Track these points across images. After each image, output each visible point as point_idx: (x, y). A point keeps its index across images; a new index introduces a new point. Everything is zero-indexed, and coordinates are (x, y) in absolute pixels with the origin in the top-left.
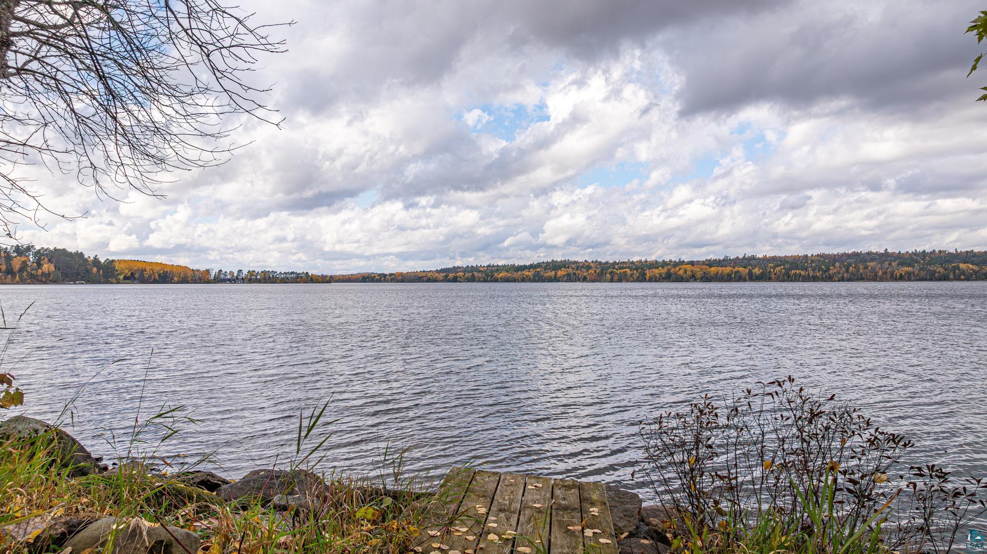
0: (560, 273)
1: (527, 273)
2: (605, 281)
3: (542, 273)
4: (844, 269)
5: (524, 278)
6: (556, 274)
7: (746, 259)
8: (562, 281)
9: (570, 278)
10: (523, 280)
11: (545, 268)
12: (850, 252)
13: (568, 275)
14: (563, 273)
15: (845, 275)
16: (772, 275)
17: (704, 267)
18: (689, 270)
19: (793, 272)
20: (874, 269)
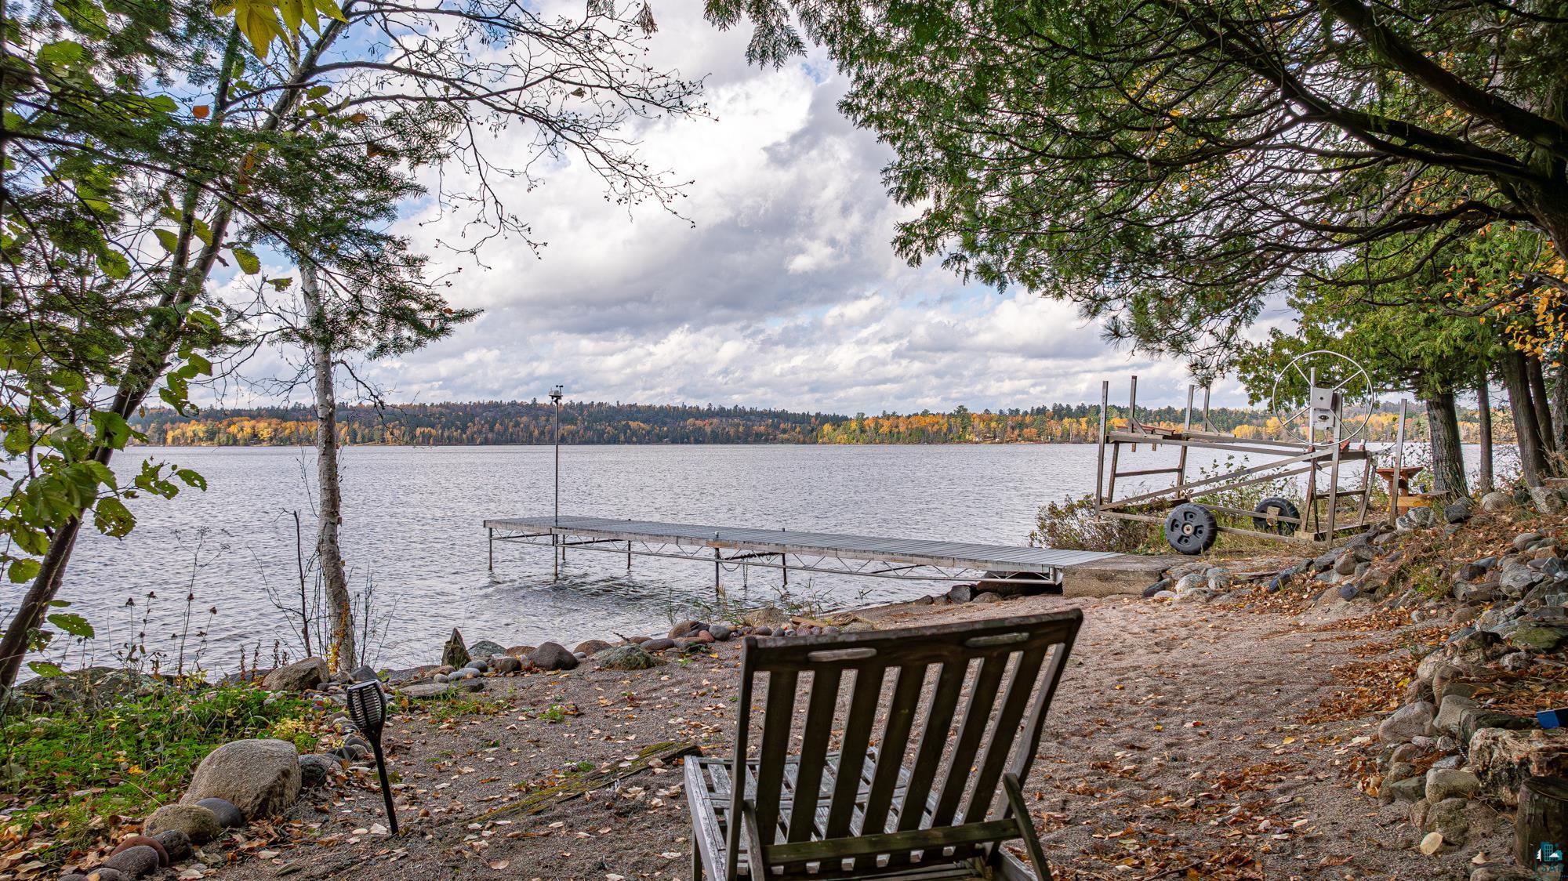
4: (487, 426)
12: (487, 401)
16: (388, 435)
17: (275, 421)
18: (248, 426)
19: (418, 431)
20: (527, 427)
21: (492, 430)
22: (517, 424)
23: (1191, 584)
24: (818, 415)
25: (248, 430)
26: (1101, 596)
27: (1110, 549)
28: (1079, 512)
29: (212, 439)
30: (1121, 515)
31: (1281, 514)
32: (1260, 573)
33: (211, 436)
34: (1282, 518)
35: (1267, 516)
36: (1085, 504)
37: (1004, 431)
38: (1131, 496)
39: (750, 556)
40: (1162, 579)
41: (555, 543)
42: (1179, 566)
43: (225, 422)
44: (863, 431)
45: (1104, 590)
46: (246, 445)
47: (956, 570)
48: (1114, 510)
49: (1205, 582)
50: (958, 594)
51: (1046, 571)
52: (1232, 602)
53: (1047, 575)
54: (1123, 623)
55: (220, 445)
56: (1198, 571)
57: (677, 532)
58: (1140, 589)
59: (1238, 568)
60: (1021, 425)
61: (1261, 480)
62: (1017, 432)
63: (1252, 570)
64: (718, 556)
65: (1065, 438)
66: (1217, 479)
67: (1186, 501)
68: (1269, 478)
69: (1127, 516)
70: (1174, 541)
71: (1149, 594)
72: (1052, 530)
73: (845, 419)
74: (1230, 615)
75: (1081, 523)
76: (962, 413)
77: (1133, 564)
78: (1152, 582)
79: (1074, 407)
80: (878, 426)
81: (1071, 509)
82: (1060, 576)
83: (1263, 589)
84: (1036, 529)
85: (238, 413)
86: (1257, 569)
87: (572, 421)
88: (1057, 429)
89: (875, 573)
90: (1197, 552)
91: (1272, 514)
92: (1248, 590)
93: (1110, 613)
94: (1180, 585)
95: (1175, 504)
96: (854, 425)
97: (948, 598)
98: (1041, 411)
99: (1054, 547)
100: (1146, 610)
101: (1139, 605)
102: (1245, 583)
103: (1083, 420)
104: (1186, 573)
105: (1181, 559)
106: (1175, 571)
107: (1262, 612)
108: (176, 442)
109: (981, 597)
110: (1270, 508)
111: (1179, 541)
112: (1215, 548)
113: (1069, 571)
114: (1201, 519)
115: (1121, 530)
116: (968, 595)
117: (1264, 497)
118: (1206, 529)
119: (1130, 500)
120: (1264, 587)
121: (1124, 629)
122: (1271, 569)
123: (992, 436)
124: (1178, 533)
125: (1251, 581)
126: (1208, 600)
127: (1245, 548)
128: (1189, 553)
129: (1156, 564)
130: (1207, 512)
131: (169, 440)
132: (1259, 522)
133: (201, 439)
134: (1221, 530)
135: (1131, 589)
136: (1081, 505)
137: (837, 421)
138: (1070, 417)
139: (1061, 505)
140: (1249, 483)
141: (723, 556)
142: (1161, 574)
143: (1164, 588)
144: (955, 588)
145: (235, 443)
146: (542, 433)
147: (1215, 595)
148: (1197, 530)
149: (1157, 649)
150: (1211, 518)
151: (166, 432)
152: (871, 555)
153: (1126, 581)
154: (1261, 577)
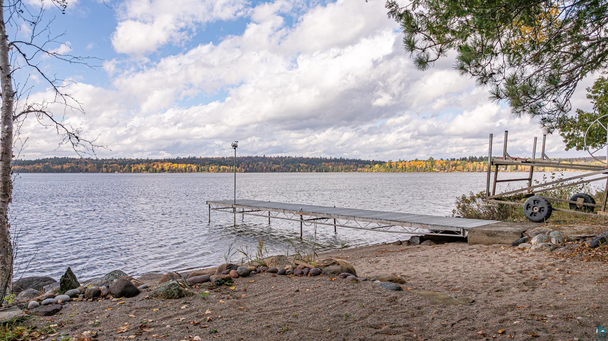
0: (65, 166)
1: (38, 166)
2: (102, 172)
3: (51, 166)
4: (247, 165)
5: (35, 170)
6: (62, 167)
7: (190, 159)
8: (68, 172)
9: (73, 170)
10: (35, 171)
11: (53, 163)
12: (247, 156)
13: (72, 168)
14: (67, 166)
15: (248, 169)
16: (210, 169)
17: (170, 163)
18: (160, 165)
19: (222, 167)
20: (261, 166)
21: (248, 166)
22: (258, 165)
23: (541, 240)
24: (373, 161)
25: (160, 167)
26: (489, 244)
27: (493, 219)
28: (477, 200)
29: (147, 170)
30: (499, 201)
31: (584, 202)
32: (583, 235)
33: (147, 169)
34: (586, 204)
35: (577, 203)
36: (481, 196)
37: (449, 167)
38: (504, 192)
39: (317, 219)
40: (522, 236)
41: (234, 211)
42: (532, 228)
43: (152, 164)
44: (391, 167)
45: (490, 242)
46: (159, 172)
47: (413, 228)
48: (496, 199)
49: (549, 240)
50: (414, 240)
51: (459, 230)
52: (567, 252)
53: (460, 232)
54: (501, 265)
55: (150, 172)
56: (544, 233)
57: (285, 207)
58: (511, 241)
59: (567, 231)
60: (456, 165)
61: (569, 185)
62: (454, 167)
63: (578, 233)
64: (302, 219)
65: (474, 170)
66: (546, 184)
67: (533, 195)
68: (574, 184)
69: (502, 202)
70: (528, 215)
71: (516, 244)
72: (464, 208)
73: (384, 162)
74: (568, 261)
75: (478, 206)
76: (431, 160)
77: (506, 227)
78: (517, 238)
79: (478, 157)
80: (397, 165)
81: (473, 199)
82: (467, 233)
83: (587, 245)
84: (456, 209)
85: (157, 161)
86: (581, 233)
87: (278, 163)
88: (470, 165)
89: (373, 229)
90: (541, 221)
91: (580, 201)
92: (577, 245)
93: (494, 257)
94: (533, 241)
95: (528, 196)
96: (387, 165)
97: (409, 243)
98: (464, 159)
99: (464, 217)
100: (515, 255)
101: (510, 252)
102: (574, 241)
103: (482, 163)
104: (537, 234)
105: (533, 225)
106: (530, 232)
107: (589, 260)
108: (135, 171)
109: (425, 242)
110: (578, 199)
111: (531, 215)
112: (551, 219)
113: (471, 231)
114: (543, 204)
115: (499, 209)
116: (419, 241)
117: (572, 194)
118: (546, 209)
119: (504, 194)
120: (587, 244)
121: (502, 270)
122: (589, 233)
123: (443, 169)
124: (530, 211)
125: (578, 240)
126: (552, 250)
127: (567, 219)
128: (536, 222)
129: (519, 228)
130: (546, 200)
131: (133, 171)
132: (572, 206)
133: (144, 170)
134: (554, 210)
135: (505, 241)
136: (479, 197)
137: (381, 163)
138: (476, 161)
139: (468, 196)
140: (565, 186)
141: (304, 219)
142: (522, 234)
143: (524, 241)
144: (412, 237)
145: (156, 171)
146: (267, 168)
147: (556, 248)
148: (541, 210)
149: (526, 288)
150: (549, 204)
151: (131, 168)
152: (371, 220)
153: (502, 237)
154: (584, 238)
